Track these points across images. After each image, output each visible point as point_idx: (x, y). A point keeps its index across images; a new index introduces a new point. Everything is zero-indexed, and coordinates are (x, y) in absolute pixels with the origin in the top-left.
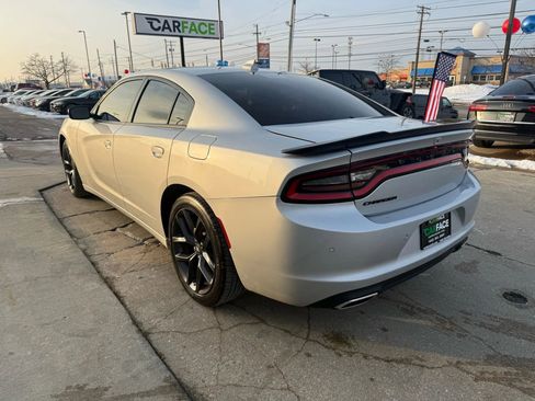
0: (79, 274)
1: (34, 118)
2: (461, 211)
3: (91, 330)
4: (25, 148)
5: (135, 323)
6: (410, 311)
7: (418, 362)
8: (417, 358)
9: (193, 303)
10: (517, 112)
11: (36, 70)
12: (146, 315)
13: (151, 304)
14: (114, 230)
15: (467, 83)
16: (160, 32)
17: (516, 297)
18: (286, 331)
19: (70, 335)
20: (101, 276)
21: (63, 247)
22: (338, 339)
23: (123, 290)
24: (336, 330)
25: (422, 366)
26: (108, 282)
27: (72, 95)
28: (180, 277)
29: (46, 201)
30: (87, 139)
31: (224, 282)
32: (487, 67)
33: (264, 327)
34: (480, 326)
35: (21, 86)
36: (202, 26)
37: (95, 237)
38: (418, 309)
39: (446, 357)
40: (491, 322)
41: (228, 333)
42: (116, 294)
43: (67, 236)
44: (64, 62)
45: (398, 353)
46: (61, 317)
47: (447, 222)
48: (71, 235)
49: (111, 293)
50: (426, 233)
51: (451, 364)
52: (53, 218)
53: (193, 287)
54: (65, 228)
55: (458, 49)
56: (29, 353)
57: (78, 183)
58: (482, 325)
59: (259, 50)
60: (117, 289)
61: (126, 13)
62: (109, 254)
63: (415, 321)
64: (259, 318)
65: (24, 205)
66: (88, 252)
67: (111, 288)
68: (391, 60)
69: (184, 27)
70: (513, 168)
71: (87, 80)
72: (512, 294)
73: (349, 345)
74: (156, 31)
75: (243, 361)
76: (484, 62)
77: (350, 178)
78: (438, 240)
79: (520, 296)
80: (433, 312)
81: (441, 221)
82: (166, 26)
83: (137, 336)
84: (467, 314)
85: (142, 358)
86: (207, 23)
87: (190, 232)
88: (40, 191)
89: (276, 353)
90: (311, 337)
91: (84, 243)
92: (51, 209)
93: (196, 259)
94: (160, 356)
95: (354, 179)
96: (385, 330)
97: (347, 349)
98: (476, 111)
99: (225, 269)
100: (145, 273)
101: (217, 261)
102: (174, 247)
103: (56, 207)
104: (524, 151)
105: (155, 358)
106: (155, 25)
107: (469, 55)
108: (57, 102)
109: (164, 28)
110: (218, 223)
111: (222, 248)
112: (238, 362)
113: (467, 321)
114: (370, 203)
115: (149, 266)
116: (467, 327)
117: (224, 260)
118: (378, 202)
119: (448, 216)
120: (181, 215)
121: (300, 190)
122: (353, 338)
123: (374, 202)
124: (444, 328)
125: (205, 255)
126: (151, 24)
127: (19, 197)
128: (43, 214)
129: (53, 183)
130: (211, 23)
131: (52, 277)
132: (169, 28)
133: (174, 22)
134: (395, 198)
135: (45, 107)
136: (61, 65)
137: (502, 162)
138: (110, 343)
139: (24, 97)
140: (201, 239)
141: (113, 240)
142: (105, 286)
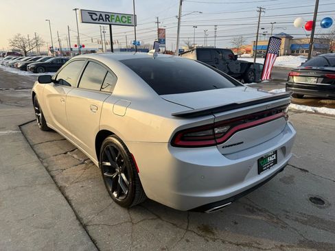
0: (43, 185)
1: (17, 76)
2: (283, 149)
3: (50, 224)
4: (10, 95)
5: (78, 218)
6: (252, 210)
7: (256, 245)
8: (256, 243)
9: (115, 205)
10: (318, 77)
11: (18, 44)
12: (85, 213)
13: (89, 205)
14: (65, 153)
15: (288, 55)
16: (97, 21)
17: (317, 201)
18: (174, 225)
19: (37, 228)
20: (58, 186)
21: (33, 166)
22: (207, 230)
23: (70, 195)
24: (205, 224)
25: (259, 248)
26: (61, 189)
27: (41, 61)
28: (107, 187)
29: (22, 133)
30: (50, 96)
31: (135, 193)
32: (300, 45)
33: (160, 221)
34: (295, 220)
35: (9, 54)
36: (124, 18)
37: (54, 158)
38: (257, 209)
39: (273, 242)
40: (302, 218)
41: (137, 226)
42: (66, 198)
43: (36, 157)
44: (37, 39)
45: (244, 239)
46: (31, 215)
47: (274, 156)
48: (39, 157)
49: (63, 198)
50: (262, 164)
51: (276, 246)
52: (27, 145)
53: (115, 194)
54: (35, 152)
55: (282, 34)
56: (10, 240)
57: (43, 122)
58: (297, 220)
59: (159, 33)
60: (67, 194)
61: (76, 9)
62: (63, 170)
63: (254, 217)
64: (157, 216)
65: (9, 136)
66: (49, 168)
67: (63, 194)
68: (241, 40)
69: (112, 19)
70: (316, 112)
71: (51, 51)
72: (315, 198)
73: (213, 234)
74: (94, 21)
75: (146, 245)
76: (298, 42)
77: (214, 131)
78: (269, 168)
79: (320, 200)
80: (266, 211)
81: (271, 156)
82: (101, 18)
83: (79, 228)
84: (287, 212)
85: (82, 243)
86: (126, 16)
87: (114, 160)
88: (19, 126)
89: (167, 239)
90: (189, 229)
91: (47, 163)
92: (26, 138)
93: (117, 177)
94: (94, 241)
95: (217, 132)
96: (236, 223)
97: (212, 236)
98: (293, 76)
99: (135, 186)
100: (84, 184)
101: (130, 180)
102: (104, 169)
103: (29, 137)
104: (323, 101)
105: (91, 243)
106: (94, 17)
107: (289, 37)
108: (31, 65)
109: (100, 19)
110: (131, 157)
111: (134, 172)
112: (143, 246)
113: (287, 217)
114: (226, 146)
115: (88, 179)
116: (287, 221)
117: (135, 180)
118: (232, 145)
119: (275, 152)
120: (108, 149)
121: (182, 139)
122: (216, 228)
123: (229, 146)
124: (273, 222)
125: (123, 175)
126: (91, 16)
127: (6, 130)
128: (21, 143)
129: (28, 121)
130: (129, 16)
131: (26, 186)
132: (103, 19)
133: (106, 15)
134: (242, 143)
135: (24, 68)
136: (34, 41)
137: (309, 109)
138: (62, 233)
139: (11, 62)
140: (120, 164)
141: (65, 160)
142: (60, 193)
